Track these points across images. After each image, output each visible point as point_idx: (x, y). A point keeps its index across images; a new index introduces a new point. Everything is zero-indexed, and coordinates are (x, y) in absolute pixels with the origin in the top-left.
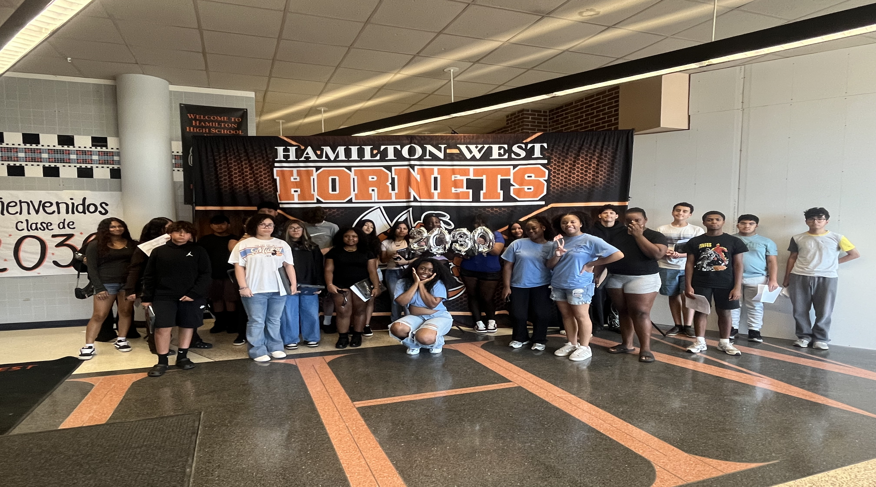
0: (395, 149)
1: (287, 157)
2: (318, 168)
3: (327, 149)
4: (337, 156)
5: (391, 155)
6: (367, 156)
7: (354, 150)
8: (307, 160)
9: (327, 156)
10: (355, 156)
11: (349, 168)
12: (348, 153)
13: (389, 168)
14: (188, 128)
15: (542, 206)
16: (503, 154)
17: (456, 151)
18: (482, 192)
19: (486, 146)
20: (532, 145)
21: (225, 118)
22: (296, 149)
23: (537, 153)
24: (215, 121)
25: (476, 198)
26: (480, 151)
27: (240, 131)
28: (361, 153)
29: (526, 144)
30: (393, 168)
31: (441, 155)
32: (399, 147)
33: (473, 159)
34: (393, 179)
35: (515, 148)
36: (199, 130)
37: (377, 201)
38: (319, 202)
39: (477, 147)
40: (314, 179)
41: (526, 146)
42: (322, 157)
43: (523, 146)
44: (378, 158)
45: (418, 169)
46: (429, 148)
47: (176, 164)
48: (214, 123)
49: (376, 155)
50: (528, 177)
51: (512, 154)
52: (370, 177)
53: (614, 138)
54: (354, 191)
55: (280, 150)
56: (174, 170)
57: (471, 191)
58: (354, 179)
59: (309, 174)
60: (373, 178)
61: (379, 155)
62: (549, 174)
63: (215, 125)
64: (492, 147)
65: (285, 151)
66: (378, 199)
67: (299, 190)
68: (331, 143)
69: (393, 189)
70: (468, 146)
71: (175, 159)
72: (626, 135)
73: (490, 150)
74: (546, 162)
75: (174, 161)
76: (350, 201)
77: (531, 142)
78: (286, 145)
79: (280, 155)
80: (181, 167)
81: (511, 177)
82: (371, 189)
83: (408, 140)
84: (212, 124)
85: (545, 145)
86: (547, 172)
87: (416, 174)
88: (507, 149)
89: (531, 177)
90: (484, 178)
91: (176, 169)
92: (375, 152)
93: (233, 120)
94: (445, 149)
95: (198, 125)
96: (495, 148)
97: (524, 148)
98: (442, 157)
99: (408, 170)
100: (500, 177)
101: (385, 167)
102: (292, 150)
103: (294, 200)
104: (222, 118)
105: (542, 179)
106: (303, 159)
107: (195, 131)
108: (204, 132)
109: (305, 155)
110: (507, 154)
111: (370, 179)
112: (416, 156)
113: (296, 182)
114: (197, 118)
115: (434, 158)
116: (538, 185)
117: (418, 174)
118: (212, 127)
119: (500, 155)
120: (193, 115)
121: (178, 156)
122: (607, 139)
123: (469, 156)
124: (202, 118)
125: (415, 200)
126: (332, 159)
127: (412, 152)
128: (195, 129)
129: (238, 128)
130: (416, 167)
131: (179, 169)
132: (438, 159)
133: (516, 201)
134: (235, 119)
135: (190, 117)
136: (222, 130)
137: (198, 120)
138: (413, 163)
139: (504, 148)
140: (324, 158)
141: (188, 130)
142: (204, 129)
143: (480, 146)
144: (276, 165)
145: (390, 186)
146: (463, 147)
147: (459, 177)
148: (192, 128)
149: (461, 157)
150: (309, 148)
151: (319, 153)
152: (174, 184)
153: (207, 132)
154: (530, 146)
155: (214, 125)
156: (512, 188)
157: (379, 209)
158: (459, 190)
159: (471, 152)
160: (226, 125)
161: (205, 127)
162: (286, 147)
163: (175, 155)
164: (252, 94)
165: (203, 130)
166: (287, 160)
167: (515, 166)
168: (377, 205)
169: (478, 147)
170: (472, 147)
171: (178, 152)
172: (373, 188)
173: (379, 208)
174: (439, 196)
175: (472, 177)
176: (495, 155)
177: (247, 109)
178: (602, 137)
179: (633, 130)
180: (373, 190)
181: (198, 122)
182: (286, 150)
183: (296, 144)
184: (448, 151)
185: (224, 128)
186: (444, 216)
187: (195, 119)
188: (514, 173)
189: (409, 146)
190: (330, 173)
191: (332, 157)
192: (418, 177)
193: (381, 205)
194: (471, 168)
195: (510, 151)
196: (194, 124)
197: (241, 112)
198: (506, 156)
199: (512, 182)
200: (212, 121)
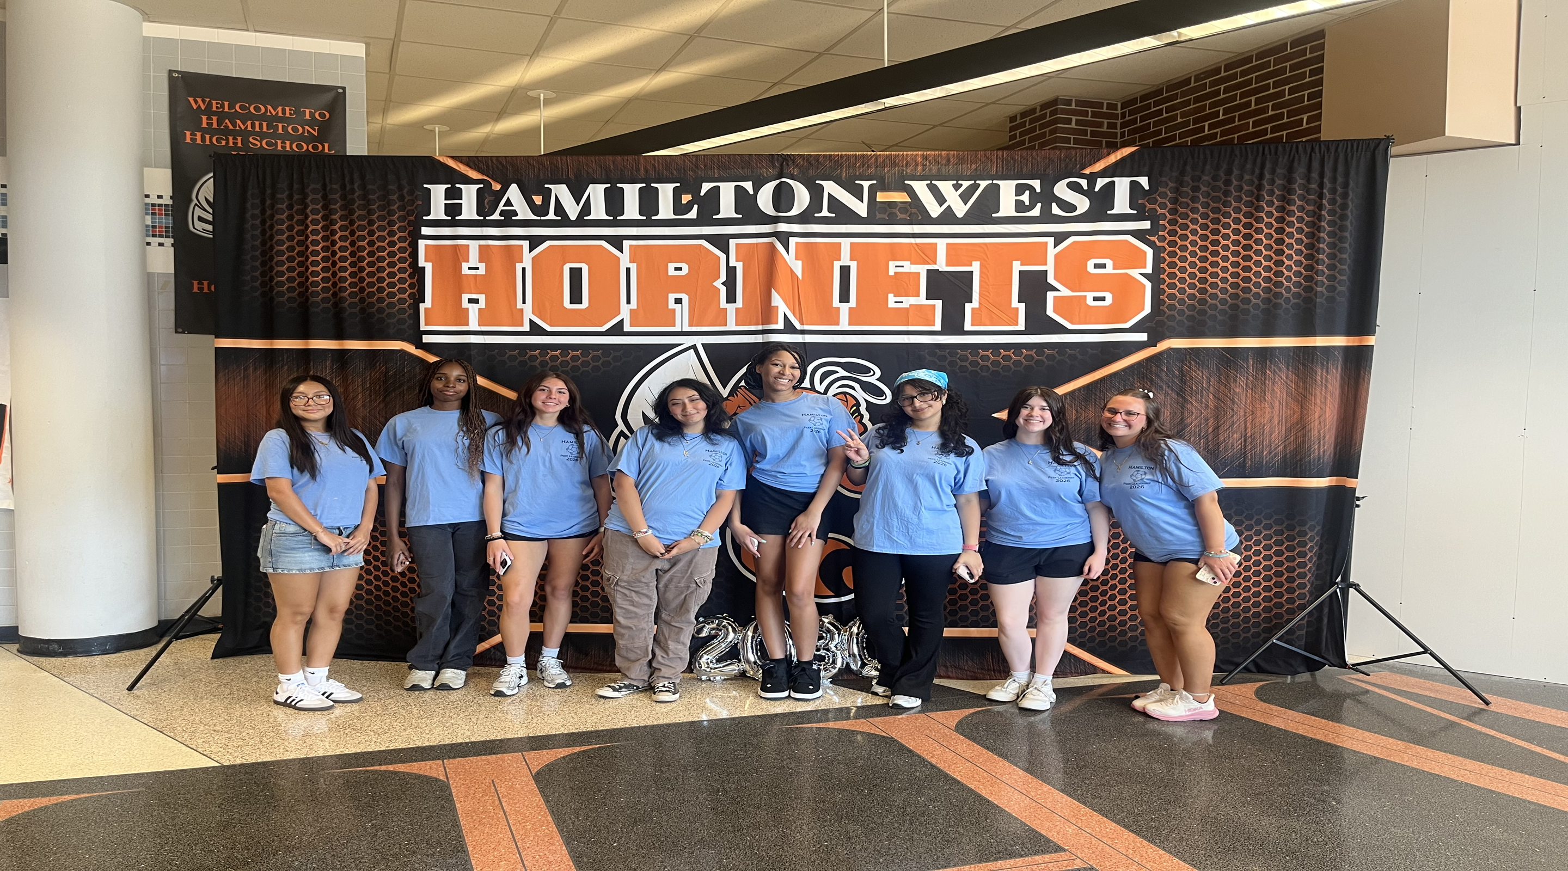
0: (739, 191)
1: (453, 210)
2: (535, 242)
3: (561, 192)
4: (586, 209)
5: (727, 207)
6: (665, 210)
7: (631, 193)
8: (509, 219)
9: (559, 209)
10: (631, 209)
11: (617, 242)
12: (614, 202)
13: (721, 242)
14: (188, 133)
15: (1140, 346)
16: (1027, 203)
17: (900, 197)
18: (968, 307)
19: (983, 184)
20: (1107, 180)
21: (287, 109)
22: (478, 190)
23: (1122, 204)
24: (263, 118)
25: (953, 324)
26: (965, 197)
27: (326, 145)
28: (649, 202)
29: (1092, 179)
30: (732, 242)
31: (862, 209)
32: (748, 186)
33: (948, 217)
34: (731, 271)
35: (1061, 190)
36: (218, 140)
37: (686, 328)
38: (535, 329)
39: (957, 187)
40: (524, 269)
41: (1092, 183)
42: (547, 214)
43: (1084, 183)
44: (693, 214)
45: (797, 243)
46: (830, 187)
47: (153, 227)
48: (257, 123)
49: (688, 208)
50: (1097, 266)
51: (1054, 205)
52: (672, 266)
53: (1336, 162)
54: (628, 302)
55: (438, 192)
56: (148, 244)
57: (938, 304)
58: (628, 270)
59: (512, 256)
60: (680, 269)
61: (696, 207)
62: (1157, 260)
63: (261, 126)
64: (998, 186)
65: (449, 194)
66: (690, 325)
67: (482, 298)
68: (571, 175)
69: (731, 298)
70: (933, 182)
71: (153, 214)
72: (1369, 154)
73: (993, 195)
74: (1146, 225)
75: (148, 220)
76: (618, 329)
77: (1103, 174)
78: (453, 179)
79: (436, 205)
80: (167, 237)
81: (1050, 268)
82: (672, 297)
83: (774, 167)
84: (253, 126)
85: (1144, 181)
86: (1150, 252)
87: (792, 260)
88: (1038, 190)
89: (1103, 266)
90: (975, 268)
91: (155, 241)
92: (686, 198)
93: (308, 117)
94: (873, 191)
95: (215, 126)
96: (1007, 188)
97: (1085, 187)
98: (864, 213)
99: (772, 247)
100: (1017, 267)
101: (709, 238)
102: (469, 194)
103: (467, 325)
104: (280, 109)
105: (1135, 273)
106: (496, 216)
107: (208, 142)
108: (231, 144)
109: (501, 207)
110: (1039, 205)
111: (672, 272)
112: (794, 212)
113: (476, 276)
114: (214, 109)
115: (843, 214)
116: (1123, 287)
117: (796, 259)
118: (253, 133)
119: (1020, 206)
120: (204, 101)
121: (160, 205)
122: (1316, 164)
123: (935, 210)
124: (226, 109)
125: (789, 328)
126: (573, 217)
127: (782, 198)
128: (207, 137)
129: (321, 138)
130: (793, 241)
131: (161, 240)
132: (852, 217)
133: (1064, 330)
134: (312, 114)
135: (195, 107)
136: (279, 142)
137: (215, 113)
138: (783, 227)
139: (1032, 189)
140: (551, 216)
141: (188, 140)
142: (231, 138)
143: (966, 184)
144: (425, 231)
145: (723, 290)
146: (920, 188)
147: (908, 267)
148: (199, 134)
149: (915, 212)
150: (514, 188)
151: (538, 200)
152: (148, 280)
153: (240, 145)
154: (1101, 183)
155: (257, 129)
156: (1050, 295)
157: (692, 351)
158: (908, 302)
159: (941, 199)
160: (290, 129)
161: (235, 134)
162: (453, 186)
163: (153, 205)
164: (357, 50)
165: (227, 140)
166: (453, 218)
167: (1060, 238)
168: (688, 341)
169: (962, 185)
170: (946, 187)
171: (160, 197)
172: (678, 296)
173: (694, 347)
174: (854, 316)
175: (942, 265)
176: (1007, 207)
177: (344, 89)
178: (1304, 160)
179: (1388, 141)
180: (678, 301)
181: (215, 118)
182: (453, 194)
183: (479, 177)
184: (881, 197)
185: (285, 136)
186: (867, 370)
187: (209, 112)
188: (1057, 256)
189: (774, 184)
190: (565, 255)
191: (573, 211)
192: (798, 267)
193: (699, 341)
194: (942, 244)
195: (1047, 197)
196: (204, 125)
197: (329, 97)
198: (1036, 212)
199: (1051, 280)
200: (253, 118)
